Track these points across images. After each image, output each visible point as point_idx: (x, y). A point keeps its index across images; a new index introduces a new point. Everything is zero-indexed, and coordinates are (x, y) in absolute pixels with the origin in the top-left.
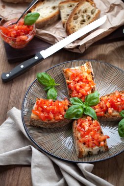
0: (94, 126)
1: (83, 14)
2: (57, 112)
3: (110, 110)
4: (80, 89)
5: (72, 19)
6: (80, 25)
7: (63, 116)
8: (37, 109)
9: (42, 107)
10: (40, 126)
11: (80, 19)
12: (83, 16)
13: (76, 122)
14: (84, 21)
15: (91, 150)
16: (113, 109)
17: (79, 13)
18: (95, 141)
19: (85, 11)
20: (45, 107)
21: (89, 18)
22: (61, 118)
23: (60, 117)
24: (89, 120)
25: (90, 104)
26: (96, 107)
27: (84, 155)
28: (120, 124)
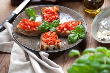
0: (54, 35)
2: (33, 26)
4: (49, 17)
7: (36, 29)
8: (22, 23)
9: (24, 23)
15: (48, 46)
16: (66, 29)
20: (26, 22)
23: (34, 29)
25: (54, 26)
26: (57, 27)
27: (44, 49)
28: (69, 36)
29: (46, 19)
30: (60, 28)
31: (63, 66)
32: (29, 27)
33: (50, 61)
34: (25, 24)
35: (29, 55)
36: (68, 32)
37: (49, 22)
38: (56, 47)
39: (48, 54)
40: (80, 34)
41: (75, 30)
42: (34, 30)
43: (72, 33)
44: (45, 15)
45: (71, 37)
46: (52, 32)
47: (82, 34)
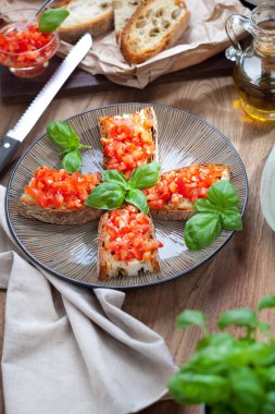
0: (139, 223)
1: (155, 18)
2: (72, 193)
3: (176, 197)
4: (123, 155)
5: (134, 26)
6: (148, 37)
7: (82, 202)
8: (36, 186)
9: (44, 182)
10: (37, 217)
11: (149, 27)
12: (154, 22)
13: (107, 215)
14: (157, 31)
15: (122, 265)
16: (181, 196)
17: (147, 16)
18: (133, 250)
19: (160, 13)
20: (50, 182)
21: (167, 27)
22: (79, 205)
23: (77, 202)
24: (130, 213)
25: (139, 185)
26: (150, 190)
28: (187, 223)
29: (114, 160)
30: (160, 193)
32: (60, 198)
34: (46, 188)
36: (185, 204)
39: (123, 294)
40: (223, 216)
41: (207, 201)
42: (75, 206)
43: (199, 212)
44: (110, 148)
45: (196, 229)
46: (134, 210)
47: (229, 214)
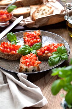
0: (34, 57)
1: (43, 11)
2: (13, 49)
4: (30, 41)
5: (36, 12)
6: (40, 15)
8: (1, 47)
11: (41, 13)
12: (42, 12)
14: (43, 14)
15: (27, 67)
17: (41, 10)
18: (31, 63)
19: (45, 10)
20: (6, 45)
21: (46, 13)
22: (15, 53)
25: (35, 49)
26: (38, 50)
27: (23, 70)
28: (50, 57)
29: (27, 42)
30: (41, 51)
31: (43, 89)
32: (9, 50)
33: (28, 82)
34: (5, 47)
35: (7, 77)
36: (49, 54)
37: (30, 46)
38: (36, 69)
40: (61, 56)
41: (57, 52)
42: (13, 53)
43: (53, 55)
44: (26, 39)
45: (52, 59)
46: (32, 54)
47: (64, 55)
